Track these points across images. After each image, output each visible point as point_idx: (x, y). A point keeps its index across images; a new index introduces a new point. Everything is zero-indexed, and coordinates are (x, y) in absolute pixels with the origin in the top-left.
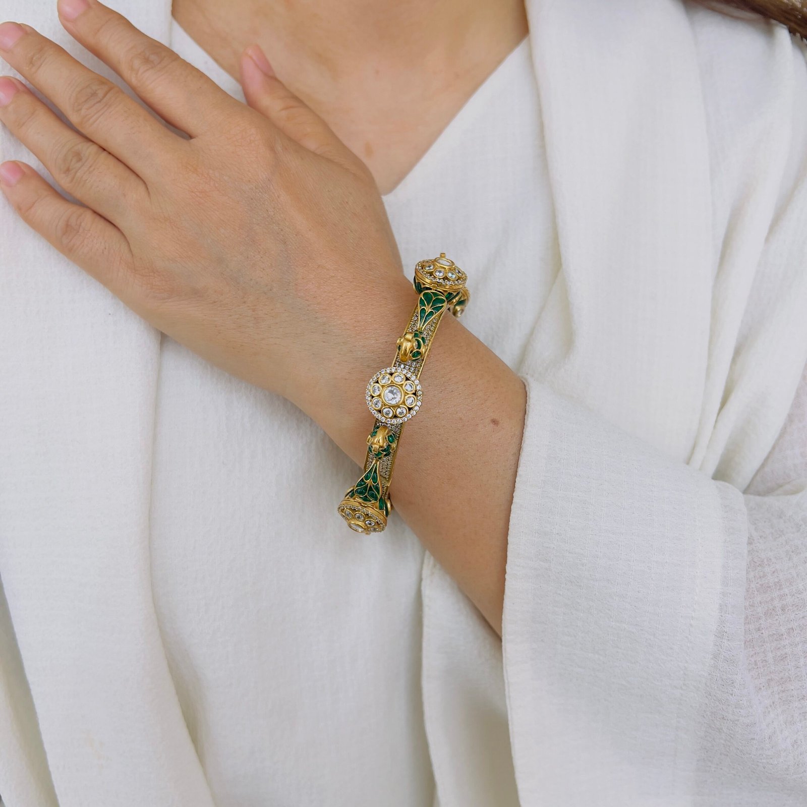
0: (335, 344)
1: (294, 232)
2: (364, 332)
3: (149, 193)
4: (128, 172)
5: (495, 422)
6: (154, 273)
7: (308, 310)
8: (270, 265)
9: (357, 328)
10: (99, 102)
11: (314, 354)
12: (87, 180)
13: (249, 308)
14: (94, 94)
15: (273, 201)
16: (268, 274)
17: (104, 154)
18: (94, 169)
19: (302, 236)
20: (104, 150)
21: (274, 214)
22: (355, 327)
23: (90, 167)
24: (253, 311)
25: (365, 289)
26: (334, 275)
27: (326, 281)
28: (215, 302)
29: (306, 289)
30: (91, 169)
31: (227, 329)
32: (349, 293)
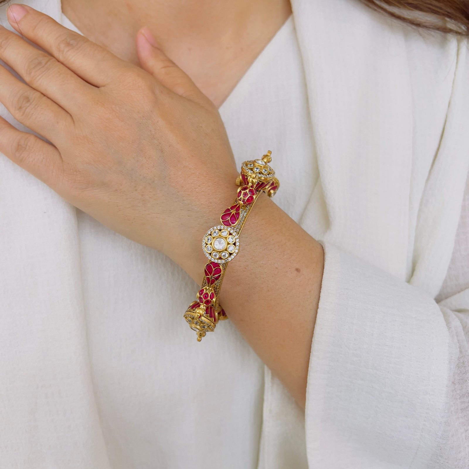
0: (196, 217)
1: (168, 145)
2: (215, 209)
3: (74, 121)
4: (60, 109)
5: (298, 270)
6: (77, 172)
7: (178, 195)
8: (152, 165)
9: (209, 207)
10: (43, 67)
11: (182, 224)
12: (33, 114)
13: (139, 194)
14: (40, 63)
15: (154, 124)
16: (151, 172)
17: (45, 98)
18: (38, 107)
19: (173, 147)
20: (45, 95)
21: (155, 133)
22: (209, 206)
23: (36, 105)
24: (142, 196)
25: (215, 182)
26: (194, 172)
27: (189, 176)
28: (117, 190)
29: (176, 181)
30: (37, 106)
31: (125, 208)
32: (204, 184)
